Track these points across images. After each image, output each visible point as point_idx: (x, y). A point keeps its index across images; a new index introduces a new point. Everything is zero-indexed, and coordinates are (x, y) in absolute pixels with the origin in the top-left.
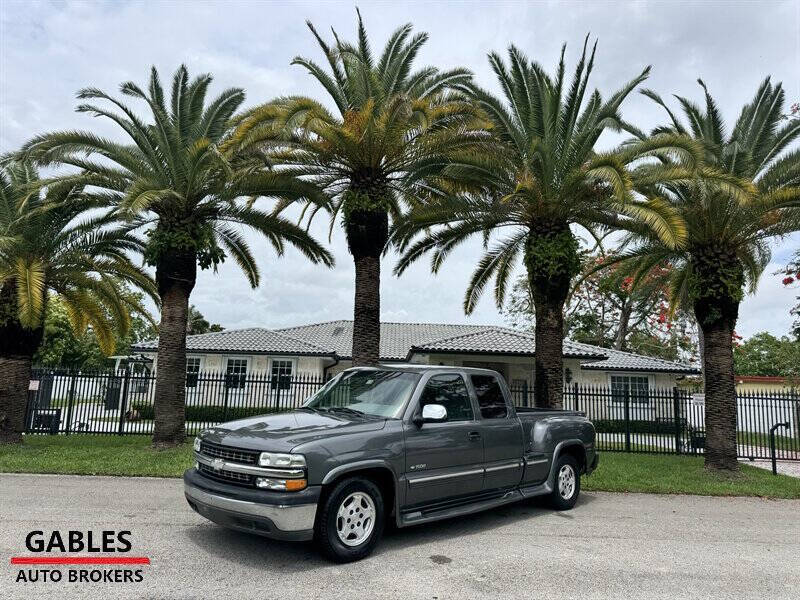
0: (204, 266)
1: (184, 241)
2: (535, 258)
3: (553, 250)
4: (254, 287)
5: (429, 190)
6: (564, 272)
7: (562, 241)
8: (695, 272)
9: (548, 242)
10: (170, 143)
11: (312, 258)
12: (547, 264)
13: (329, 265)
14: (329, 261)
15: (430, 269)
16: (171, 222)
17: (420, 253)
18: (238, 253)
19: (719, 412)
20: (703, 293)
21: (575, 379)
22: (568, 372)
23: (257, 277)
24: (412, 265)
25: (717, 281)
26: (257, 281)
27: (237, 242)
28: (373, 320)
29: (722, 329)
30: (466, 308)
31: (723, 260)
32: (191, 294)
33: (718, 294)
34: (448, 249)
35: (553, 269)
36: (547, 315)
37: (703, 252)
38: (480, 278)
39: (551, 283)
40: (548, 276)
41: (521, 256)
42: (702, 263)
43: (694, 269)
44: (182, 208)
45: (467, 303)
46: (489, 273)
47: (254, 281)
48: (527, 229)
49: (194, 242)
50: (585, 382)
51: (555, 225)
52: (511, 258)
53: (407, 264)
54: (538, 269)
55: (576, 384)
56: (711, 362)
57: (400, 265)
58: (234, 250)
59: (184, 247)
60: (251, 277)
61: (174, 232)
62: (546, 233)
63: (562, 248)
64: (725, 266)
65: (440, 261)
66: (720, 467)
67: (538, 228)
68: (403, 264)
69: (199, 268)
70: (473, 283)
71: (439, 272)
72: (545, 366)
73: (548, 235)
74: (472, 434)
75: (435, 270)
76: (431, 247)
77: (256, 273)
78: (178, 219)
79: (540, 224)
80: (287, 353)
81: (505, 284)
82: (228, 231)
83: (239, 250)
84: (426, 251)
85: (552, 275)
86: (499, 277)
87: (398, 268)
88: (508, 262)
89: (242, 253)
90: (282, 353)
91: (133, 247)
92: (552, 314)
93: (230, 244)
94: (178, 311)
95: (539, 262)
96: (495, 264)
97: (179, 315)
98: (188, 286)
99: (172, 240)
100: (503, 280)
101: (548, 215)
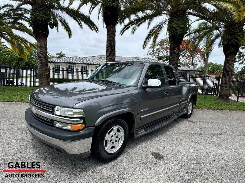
0: (52, 28)
1: (41, 16)
2: (173, 27)
3: (180, 23)
4: (69, 38)
6: (183, 32)
8: (227, 34)
9: (179, 21)
11: (91, 29)
12: (177, 29)
15: (131, 33)
16: (36, 9)
17: (130, 26)
18: (64, 26)
20: (228, 42)
24: (126, 31)
25: (235, 37)
27: (64, 21)
28: (113, 49)
29: (232, 55)
30: (143, 47)
31: (239, 30)
32: (47, 38)
33: (235, 42)
34: (138, 25)
35: (179, 31)
36: (175, 49)
37: (231, 27)
38: (149, 37)
39: (178, 37)
40: (177, 34)
42: (230, 31)
43: (227, 33)
44: (40, 2)
45: (144, 45)
46: (152, 35)
48: (169, 17)
49: (46, 17)
51: (182, 14)
52: (160, 31)
53: (125, 31)
54: (173, 32)
57: (122, 31)
58: (63, 24)
59: (42, 19)
61: (37, 12)
62: (178, 17)
63: (183, 24)
64: (239, 32)
65: (135, 30)
66: (224, 100)
68: (123, 31)
69: (49, 28)
70: (146, 39)
73: (179, 18)
74: (166, 93)
75: (133, 33)
76: (133, 25)
78: (39, 8)
80: (85, 64)
81: (156, 40)
82: (60, 16)
83: (65, 24)
84: (131, 26)
85: (179, 34)
86: (154, 37)
87: (121, 32)
88: (159, 32)
89: (66, 26)
90: (84, 64)
91: (24, 19)
92: (176, 49)
93: (61, 22)
94: (43, 44)
95: (174, 29)
96: (155, 31)
97: (44, 46)
98: (46, 35)
99: (37, 16)
100: (156, 38)
101: (179, 10)
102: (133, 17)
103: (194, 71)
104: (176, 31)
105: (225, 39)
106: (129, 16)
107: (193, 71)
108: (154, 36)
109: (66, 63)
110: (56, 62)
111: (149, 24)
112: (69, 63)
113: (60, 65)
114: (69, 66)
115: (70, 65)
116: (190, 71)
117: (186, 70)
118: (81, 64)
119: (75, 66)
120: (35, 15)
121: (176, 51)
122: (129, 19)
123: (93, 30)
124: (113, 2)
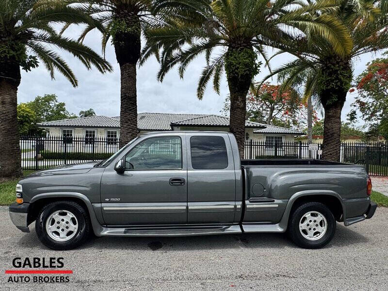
0: (27, 69)
2: (231, 64)
3: (242, 58)
4: (74, 86)
7: (247, 52)
8: (323, 74)
9: (240, 53)
12: (238, 68)
13: (110, 71)
19: (331, 154)
20: (327, 86)
21: (250, 138)
22: (247, 134)
23: (76, 81)
25: (337, 78)
26: (76, 83)
27: (57, 59)
29: (336, 107)
31: (342, 65)
33: (337, 86)
35: (241, 71)
36: (237, 100)
37: (329, 61)
38: (203, 81)
39: (240, 80)
40: (238, 75)
42: (328, 68)
43: (323, 72)
47: (74, 82)
48: (227, 48)
50: (256, 140)
51: (244, 43)
54: (233, 71)
55: (251, 140)
56: (328, 127)
58: (56, 64)
60: (71, 81)
62: (238, 48)
63: (247, 58)
64: (342, 69)
67: (233, 45)
69: (22, 71)
73: (239, 49)
77: (74, 78)
79: (234, 43)
80: (113, 127)
82: (48, 51)
83: (59, 64)
85: (241, 75)
89: (62, 66)
90: (110, 127)
92: (240, 99)
93: (52, 61)
95: (233, 67)
101: (240, 36)
103: (292, 134)
104: (236, 71)
105: (321, 82)
107: (290, 134)
109: (81, 127)
110: (65, 126)
112: (87, 127)
113: (71, 131)
114: (86, 131)
115: (89, 130)
116: (286, 133)
117: (280, 133)
118: (105, 127)
119: (96, 131)
121: (239, 103)
123: (103, 73)
124: (128, 25)
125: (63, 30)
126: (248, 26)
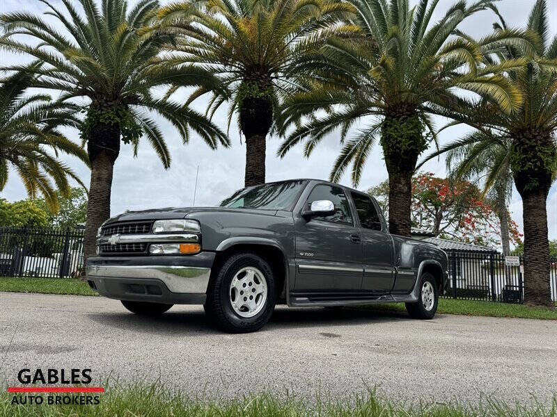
0: (126, 141)
1: (109, 118)
2: (390, 136)
3: (405, 129)
4: (166, 167)
5: (304, 91)
6: (414, 147)
7: (412, 123)
8: (516, 150)
9: (401, 124)
10: (101, 36)
11: (211, 145)
12: (400, 141)
13: (226, 146)
14: (226, 142)
15: (303, 153)
16: (100, 104)
17: (298, 139)
18: (154, 139)
20: (523, 167)
23: (169, 159)
24: (292, 149)
25: (535, 156)
26: (169, 163)
27: (154, 129)
29: (538, 195)
31: (541, 140)
32: (115, 162)
33: (536, 166)
34: (318, 138)
35: (404, 146)
36: (400, 183)
37: (523, 135)
38: (341, 162)
39: (403, 156)
40: (401, 151)
41: (378, 138)
42: (522, 143)
43: (516, 148)
44: (110, 91)
46: (349, 158)
47: (166, 162)
48: (383, 117)
49: (118, 120)
51: (407, 111)
52: (367, 148)
53: (288, 148)
54: (393, 146)
56: (529, 221)
57: (282, 149)
58: (151, 136)
59: (110, 123)
60: (163, 159)
61: (102, 110)
62: (399, 117)
64: (541, 145)
65: (311, 148)
66: (538, 303)
67: (393, 114)
68: (284, 149)
69: (122, 143)
70: (337, 167)
71: (310, 156)
72: (397, 223)
73: (401, 118)
75: (307, 154)
76: (306, 135)
77: (168, 156)
78: (106, 101)
81: (360, 169)
82: (147, 119)
83: (155, 136)
84: (302, 137)
86: (356, 163)
87: (281, 151)
88: (365, 151)
89: (157, 139)
91: (71, 124)
92: (403, 182)
93: (147, 131)
94: (104, 173)
95: (393, 140)
96: (355, 150)
97: (106, 176)
98: (113, 154)
99: (101, 117)
100: (360, 166)
101: (401, 103)
102: (305, 121)
104: (398, 145)
105: (514, 162)
106: (296, 119)
108: (353, 160)
111: (344, 133)
120: (96, 116)
121: (403, 186)
122: (298, 124)
123: (214, 149)
124: (261, 90)
125: (169, 94)
126: (412, 91)
